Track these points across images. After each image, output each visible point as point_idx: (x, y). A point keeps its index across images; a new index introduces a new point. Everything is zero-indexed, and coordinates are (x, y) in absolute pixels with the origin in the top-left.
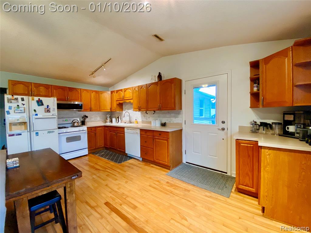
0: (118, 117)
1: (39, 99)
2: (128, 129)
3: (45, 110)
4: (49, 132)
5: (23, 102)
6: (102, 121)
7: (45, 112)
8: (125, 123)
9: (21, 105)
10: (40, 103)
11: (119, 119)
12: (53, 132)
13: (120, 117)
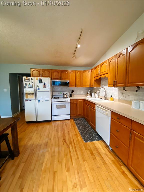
0: (96, 93)
1: (40, 79)
2: (99, 107)
3: (43, 86)
4: (46, 101)
5: (32, 81)
6: (85, 95)
7: (43, 87)
8: (101, 98)
9: (31, 83)
10: (41, 82)
11: (97, 94)
12: (48, 101)
13: (97, 93)
